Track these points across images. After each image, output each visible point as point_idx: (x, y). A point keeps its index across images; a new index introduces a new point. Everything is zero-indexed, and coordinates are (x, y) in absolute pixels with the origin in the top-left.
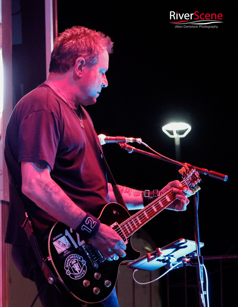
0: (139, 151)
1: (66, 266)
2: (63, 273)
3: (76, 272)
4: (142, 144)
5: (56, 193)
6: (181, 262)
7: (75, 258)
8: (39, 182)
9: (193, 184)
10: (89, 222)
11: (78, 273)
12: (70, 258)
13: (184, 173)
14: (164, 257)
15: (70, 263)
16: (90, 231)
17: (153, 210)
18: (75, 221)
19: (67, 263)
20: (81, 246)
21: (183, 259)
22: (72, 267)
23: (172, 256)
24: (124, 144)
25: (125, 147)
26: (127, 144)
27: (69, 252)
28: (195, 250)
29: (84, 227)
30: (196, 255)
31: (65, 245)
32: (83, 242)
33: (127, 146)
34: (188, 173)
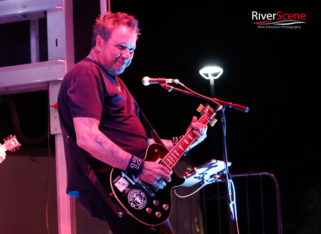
0: (177, 90)
1: (130, 200)
2: (128, 206)
3: (139, 203)
4: (179, 84)
5: (105, 142)
6: (213, 179)
7: (135, 193)
8: (91, 135)
9: (211, 117)
10: (135, 161)
11: (140, 204)
12: (131, 194)
13: (202, 111)
14: (199, 175)
15: (132, 197)
16: (138, 167)
17: (185, 143)
18: (124, 162)
19: (130, 198)
20: (137, 182)
21: (215, 176)
22: (134, 200)
23: (206, 174)
24: (165, 85)
25: (165, 86)
26: (167, 84)
27: (129, 189)
28: (224, 168)
29: (132, 165)
30: (225, 172)
31: (124, 184)
32: (138, 179)
33: (167, 86)
34: (205, 110)
